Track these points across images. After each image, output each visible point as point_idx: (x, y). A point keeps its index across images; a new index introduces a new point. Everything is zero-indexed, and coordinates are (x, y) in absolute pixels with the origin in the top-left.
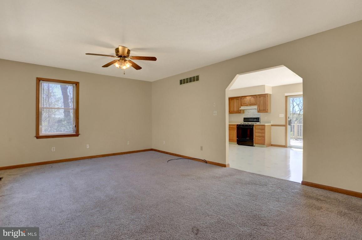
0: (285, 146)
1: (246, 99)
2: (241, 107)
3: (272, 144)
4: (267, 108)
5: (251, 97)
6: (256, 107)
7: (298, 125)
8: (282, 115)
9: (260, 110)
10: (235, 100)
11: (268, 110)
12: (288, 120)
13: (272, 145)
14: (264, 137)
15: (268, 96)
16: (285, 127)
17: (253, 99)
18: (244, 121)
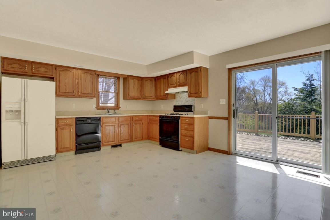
0: (227, 153)
1: (174, 78)
2: (169, 89)
3: (209, 146)
4: (200, 91)
5: (179, 74)
6: (185, 89)
7: (260, 116)
8: (224, 102)
9: (191, 93)
10: (162, 80)
11: (201, 93)
12: (232, 108)
13: (210, 149)
14: (193, 137)
15: (201, 70)
16: (227, 121)
17: (182, 77)
18: (175, 111)
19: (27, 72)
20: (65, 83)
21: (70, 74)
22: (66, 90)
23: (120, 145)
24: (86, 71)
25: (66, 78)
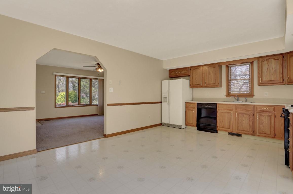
19: (177, 75)
20: (196, 78)
21: (198, 71)
22: (196, 83)
23: (240, 135)
24: (210, 66)
25: (196, 74)
